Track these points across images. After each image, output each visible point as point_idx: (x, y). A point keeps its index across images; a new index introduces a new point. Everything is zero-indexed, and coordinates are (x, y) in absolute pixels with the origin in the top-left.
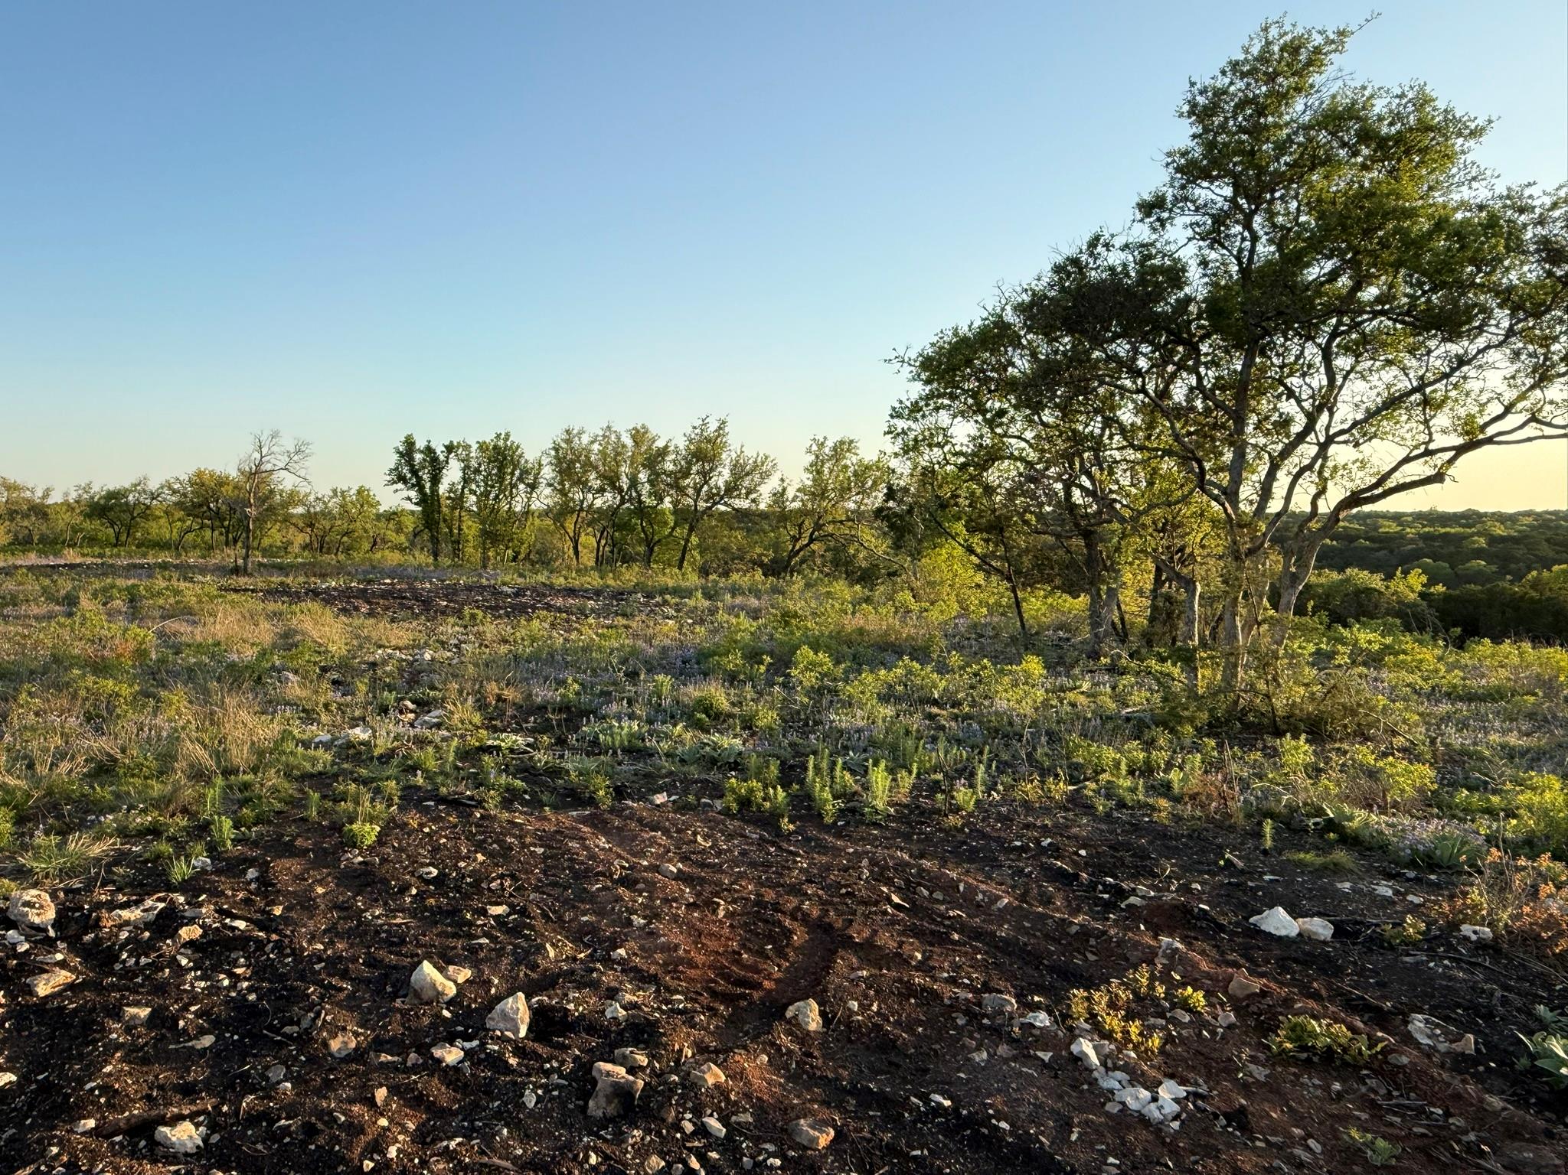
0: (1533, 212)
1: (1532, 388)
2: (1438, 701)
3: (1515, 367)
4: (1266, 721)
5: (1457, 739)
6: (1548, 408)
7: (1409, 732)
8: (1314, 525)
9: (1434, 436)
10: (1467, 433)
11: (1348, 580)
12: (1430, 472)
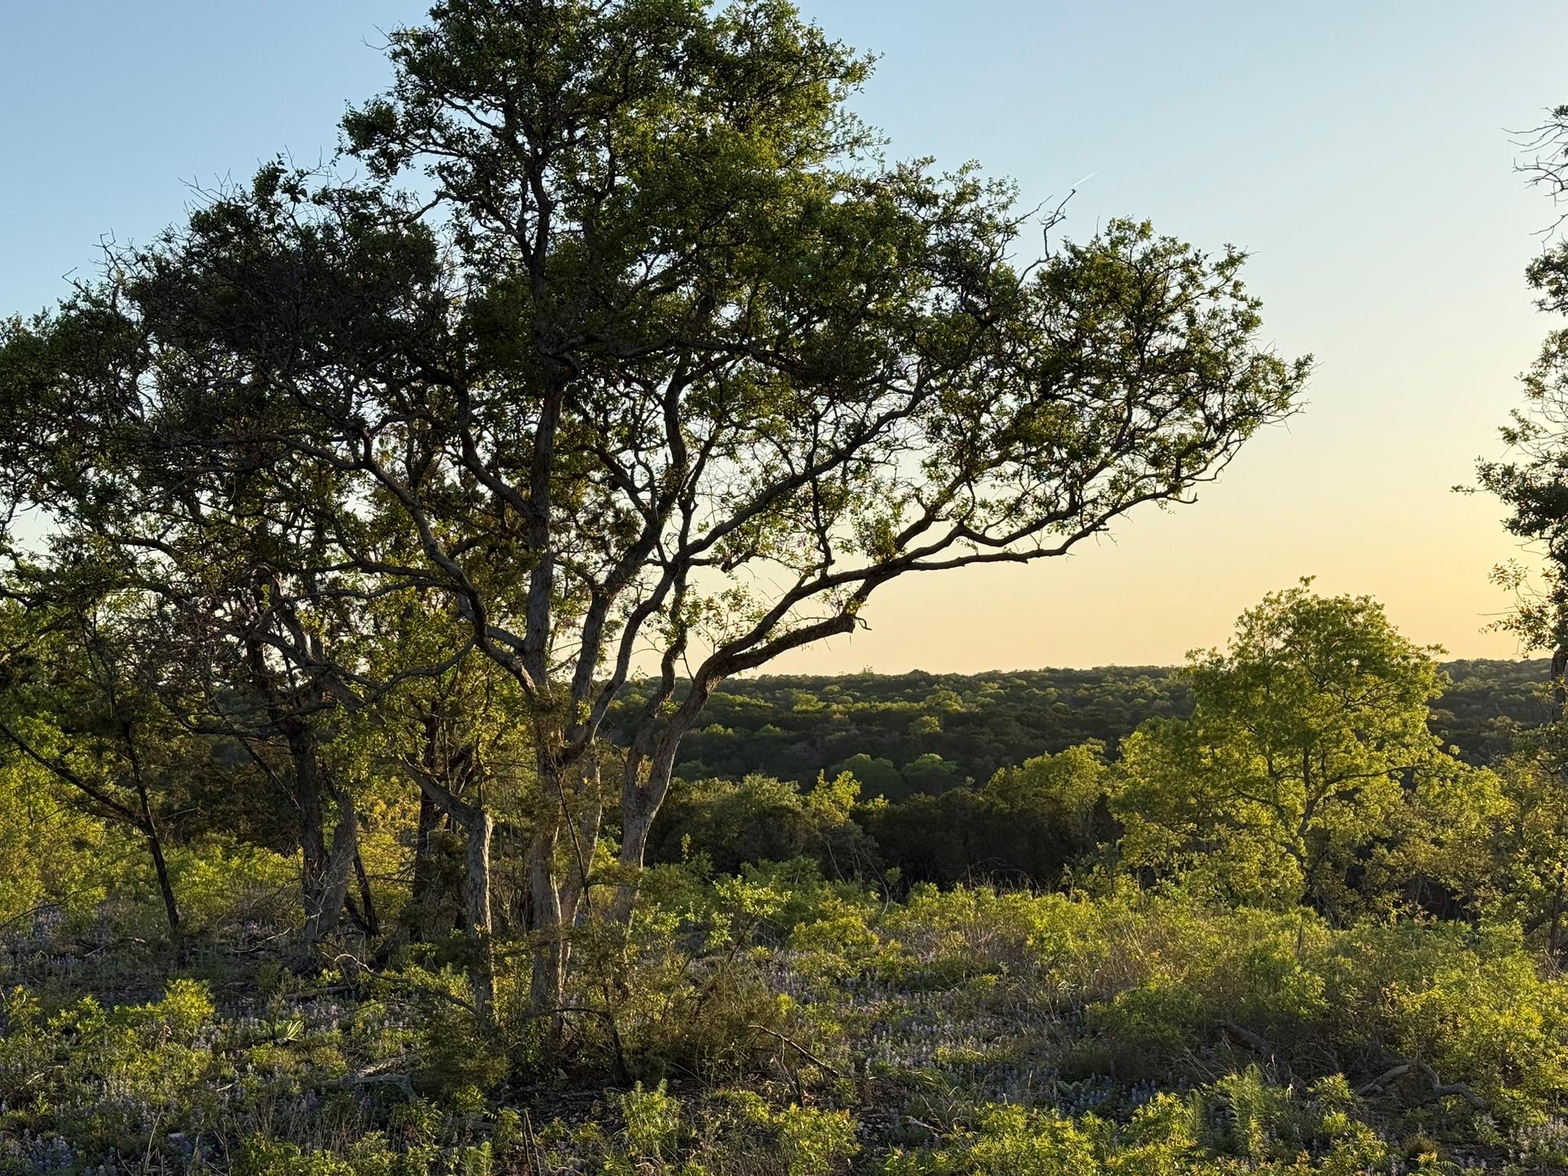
0: (936, 204)
1: (958, 481)
2: (869, 996)
3: (935, 448)
4: (605, 1061)
5: (892, 1058)
6: (980, 512)
7: (827, 1053)
8: (669, 705)
9: (835, 555)
10: (879, 550)
11: (747, 794)
12: (831, 613)
